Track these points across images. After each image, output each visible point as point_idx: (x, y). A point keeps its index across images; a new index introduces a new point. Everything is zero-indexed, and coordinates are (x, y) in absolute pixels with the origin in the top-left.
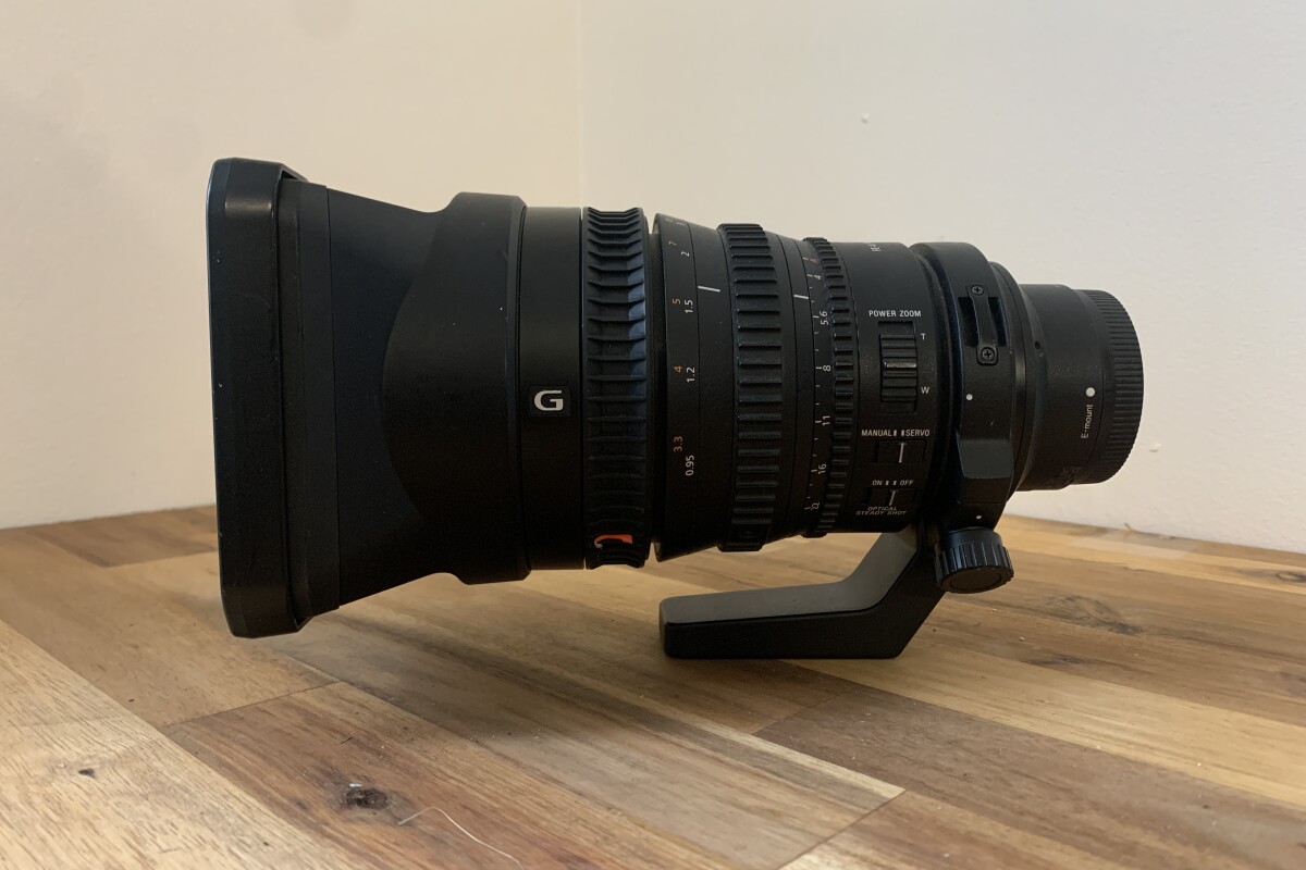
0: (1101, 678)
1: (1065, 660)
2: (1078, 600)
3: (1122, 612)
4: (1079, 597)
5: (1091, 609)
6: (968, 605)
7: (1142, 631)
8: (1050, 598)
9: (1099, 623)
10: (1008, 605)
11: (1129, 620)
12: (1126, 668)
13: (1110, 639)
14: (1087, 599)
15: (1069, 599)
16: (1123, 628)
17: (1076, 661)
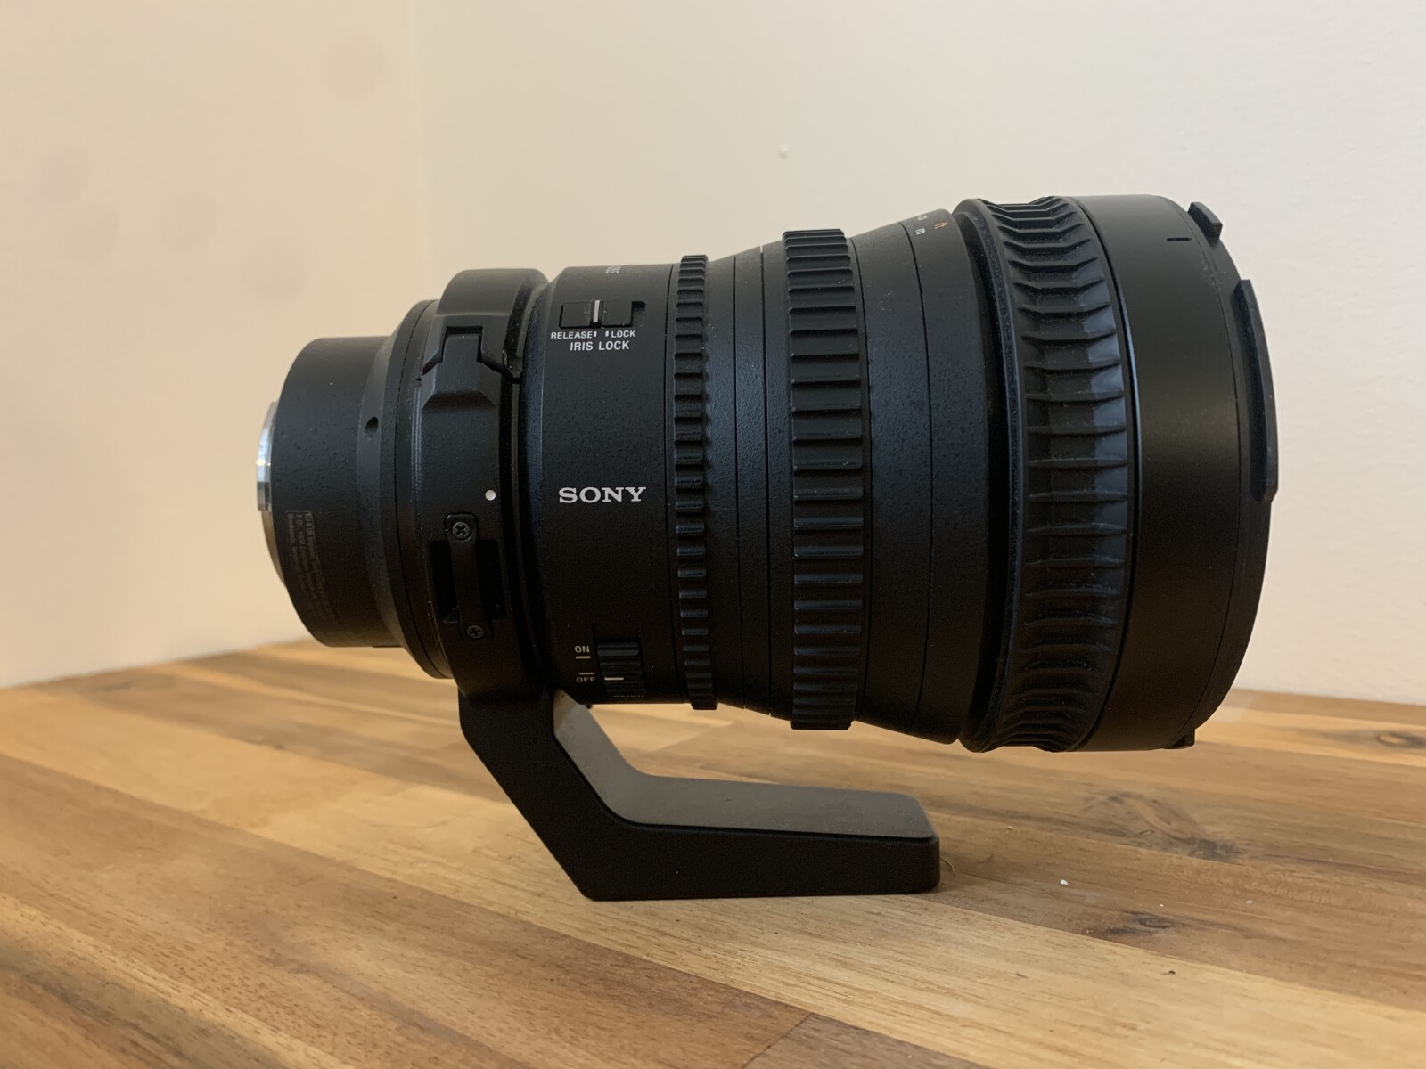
0: (1213, 961)
1: (1142, 922)
2: (1127, 800)
3: (1196, 816)
4: (1127, 795)
5: (1150, 815)
6: (969, 820)
7: (1239, 852)
8: (1087, 800)
9: (1171, 842)
10: (1027, 817)
11: (1211, 831)
12: (1247, 934)
13: (1199, 872)
14: (1140, 797)
15: (1114, 799)
16: (1210, 848)
17: (1162, 924)
